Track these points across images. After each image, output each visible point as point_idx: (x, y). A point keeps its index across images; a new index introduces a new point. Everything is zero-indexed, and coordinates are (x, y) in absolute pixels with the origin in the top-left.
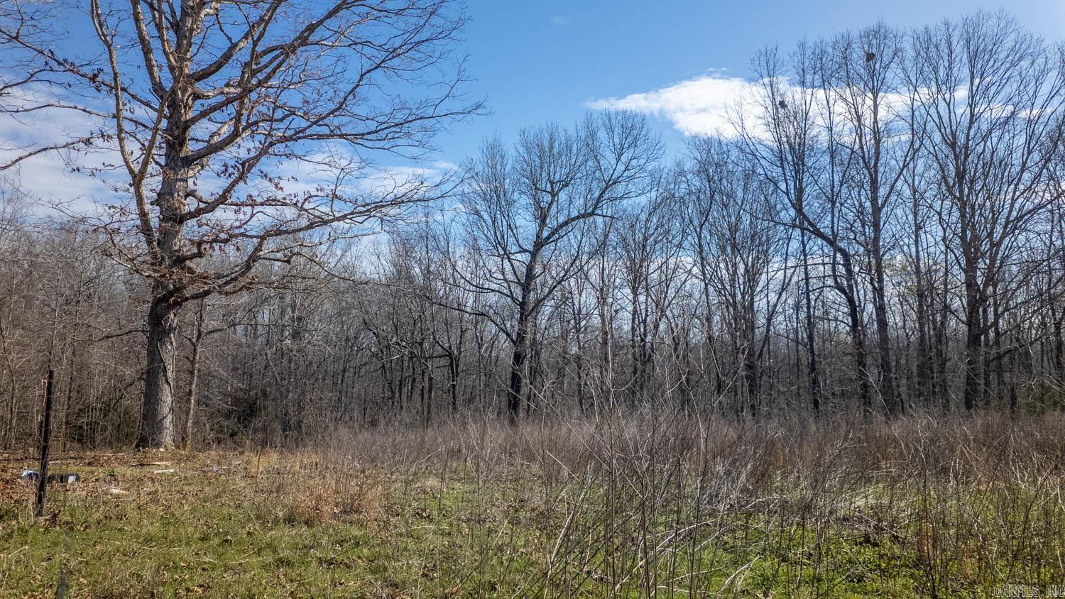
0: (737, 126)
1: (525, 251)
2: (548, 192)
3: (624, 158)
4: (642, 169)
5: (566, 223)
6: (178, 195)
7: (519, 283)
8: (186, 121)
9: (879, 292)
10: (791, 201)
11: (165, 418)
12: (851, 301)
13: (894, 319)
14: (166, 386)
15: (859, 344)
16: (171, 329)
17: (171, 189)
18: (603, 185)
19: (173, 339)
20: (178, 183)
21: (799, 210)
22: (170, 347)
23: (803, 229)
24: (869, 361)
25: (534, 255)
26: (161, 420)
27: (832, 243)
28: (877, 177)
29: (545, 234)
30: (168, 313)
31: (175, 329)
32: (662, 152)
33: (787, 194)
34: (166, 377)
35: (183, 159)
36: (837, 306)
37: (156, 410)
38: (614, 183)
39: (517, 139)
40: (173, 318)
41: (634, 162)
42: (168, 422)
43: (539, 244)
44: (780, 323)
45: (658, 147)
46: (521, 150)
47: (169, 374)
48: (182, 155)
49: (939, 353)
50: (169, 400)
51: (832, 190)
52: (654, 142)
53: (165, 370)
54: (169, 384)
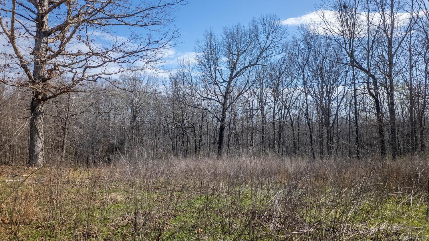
0: (321, 17)
1: (226, 81)
2: (236, 55)
3: (270, 38)
4: (279, 43)
5: (243, 69)
6: (42, 50)
7: (222, 95)
8: (42, 13)
9: (391, 95)
10: (347, 52)
11: (38, 153)
12: (377, 101)
13: (398, 111)
14: (39, 139)
15: (380, 120)
16: (40, 113)
17: (39, 47)
18: (261, 50)
19: (41, 117)
20: (42, 44)
21: (352, 57)
22: (40, 121)
23: (353, 66)
24: (385, 129)
25: (229, 83)
26: (36, 155)
27: (367, 72)
28: (392, 40)
29: (234, 74)
30: (38, 105)
31: (43, 113)
32: (288, 34)
33: (346, 49)
34: (38, 135)
35: (44, 33)
36: (370, 105)
37: (34, 150)
38: (266, 49)
39: (222, 31)
40: (41, 107)
41: (275, 40)
42: (40, 156)
43: (231, 78)
44: (343, 113)
45: (286, 32)
46: (224, 36)
47: (40, 134)
48: (44, 31)
49: (421, 125)
50: (40, 145)
51: (368, 45)
52: (284, 30)
53: (37, 132)
54: (40, 138)
